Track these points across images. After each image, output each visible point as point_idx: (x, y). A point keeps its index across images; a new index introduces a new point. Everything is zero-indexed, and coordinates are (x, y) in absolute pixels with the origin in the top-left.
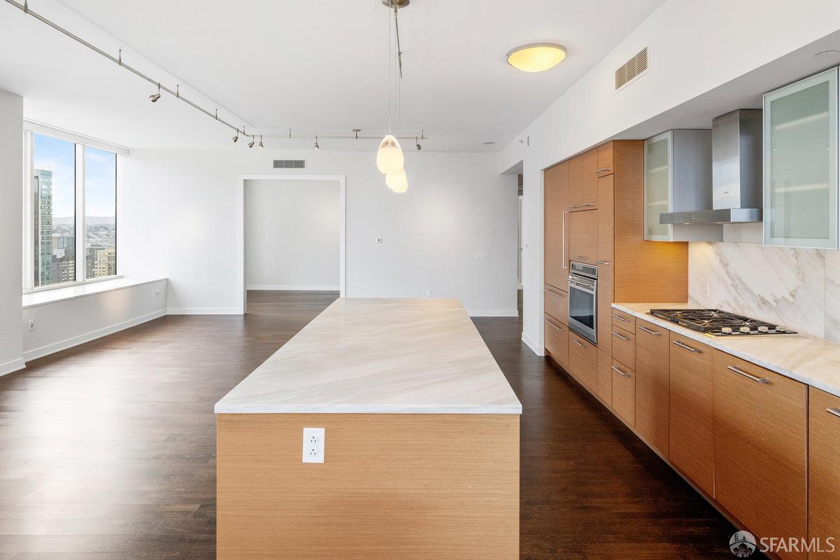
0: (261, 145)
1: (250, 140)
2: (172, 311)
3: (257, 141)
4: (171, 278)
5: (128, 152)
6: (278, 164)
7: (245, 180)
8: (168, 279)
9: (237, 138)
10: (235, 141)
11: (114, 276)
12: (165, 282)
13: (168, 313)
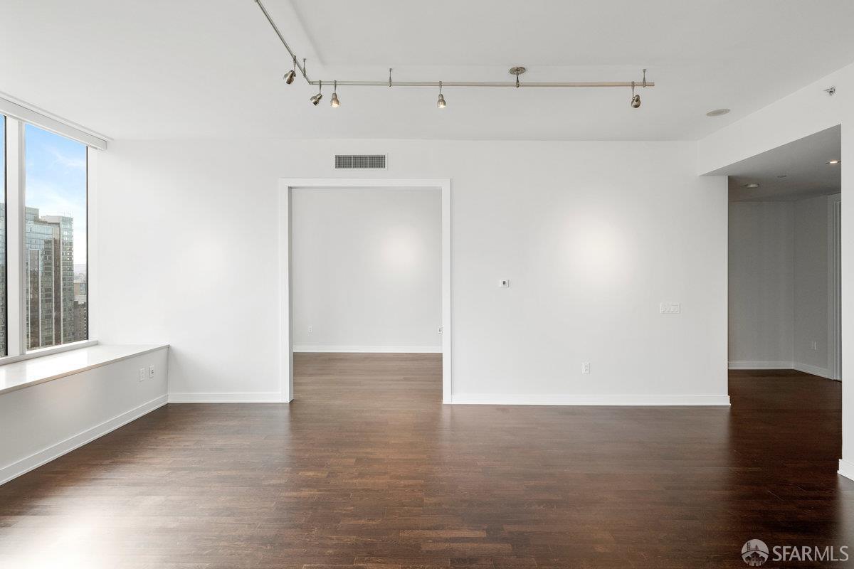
0: (335, 98)
1: (315, 90)
2: (176, 398)
3: (327, 92)
4: (172, 345)
5: (104, 143)
6: (343, 162)
7: (290, 188)
8: (168, 347)
9: (293, 74)
10: (289, 82)
11: (86, 341)
12: (164, 352)
13: (170, 401)
